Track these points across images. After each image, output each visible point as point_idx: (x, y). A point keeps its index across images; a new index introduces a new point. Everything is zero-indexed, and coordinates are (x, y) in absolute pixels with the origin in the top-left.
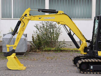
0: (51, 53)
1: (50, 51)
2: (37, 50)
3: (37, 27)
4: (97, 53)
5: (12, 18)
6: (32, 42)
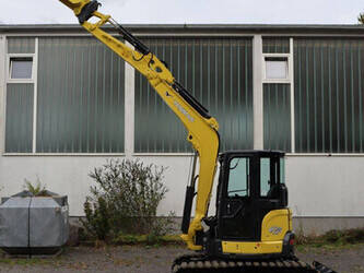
0: (134, 248)
1: (132, 244)
2: (97, 242)
3: (97, 177)
4: (221, 246)
5: (34, 153)
6: (85, 220)
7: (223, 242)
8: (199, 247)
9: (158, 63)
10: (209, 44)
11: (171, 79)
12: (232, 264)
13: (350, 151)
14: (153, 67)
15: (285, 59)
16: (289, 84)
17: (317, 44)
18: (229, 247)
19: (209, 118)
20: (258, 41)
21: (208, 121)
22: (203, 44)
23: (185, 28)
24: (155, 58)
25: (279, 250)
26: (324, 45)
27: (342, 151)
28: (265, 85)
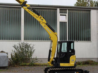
3: (15, 47)
7: (60, 63)
8: (52, 65)
9: (42, 18)
10: (45, 10)
11: (45, 22)
12: (63, 69)
13: (82, 40)
14: (41, 19)
15: (66, 15)
16: (67, 22)
17: (74, 11)
18: (62, 65)
19: (55, 32)
20: (58, 10)
21: (55, 33)
22: (43, 10)
23: (39, 6)
24: (42, 17)
25: (74, 65)
26: (76, 12)
27: (80, 40)
28: (60, 22)
